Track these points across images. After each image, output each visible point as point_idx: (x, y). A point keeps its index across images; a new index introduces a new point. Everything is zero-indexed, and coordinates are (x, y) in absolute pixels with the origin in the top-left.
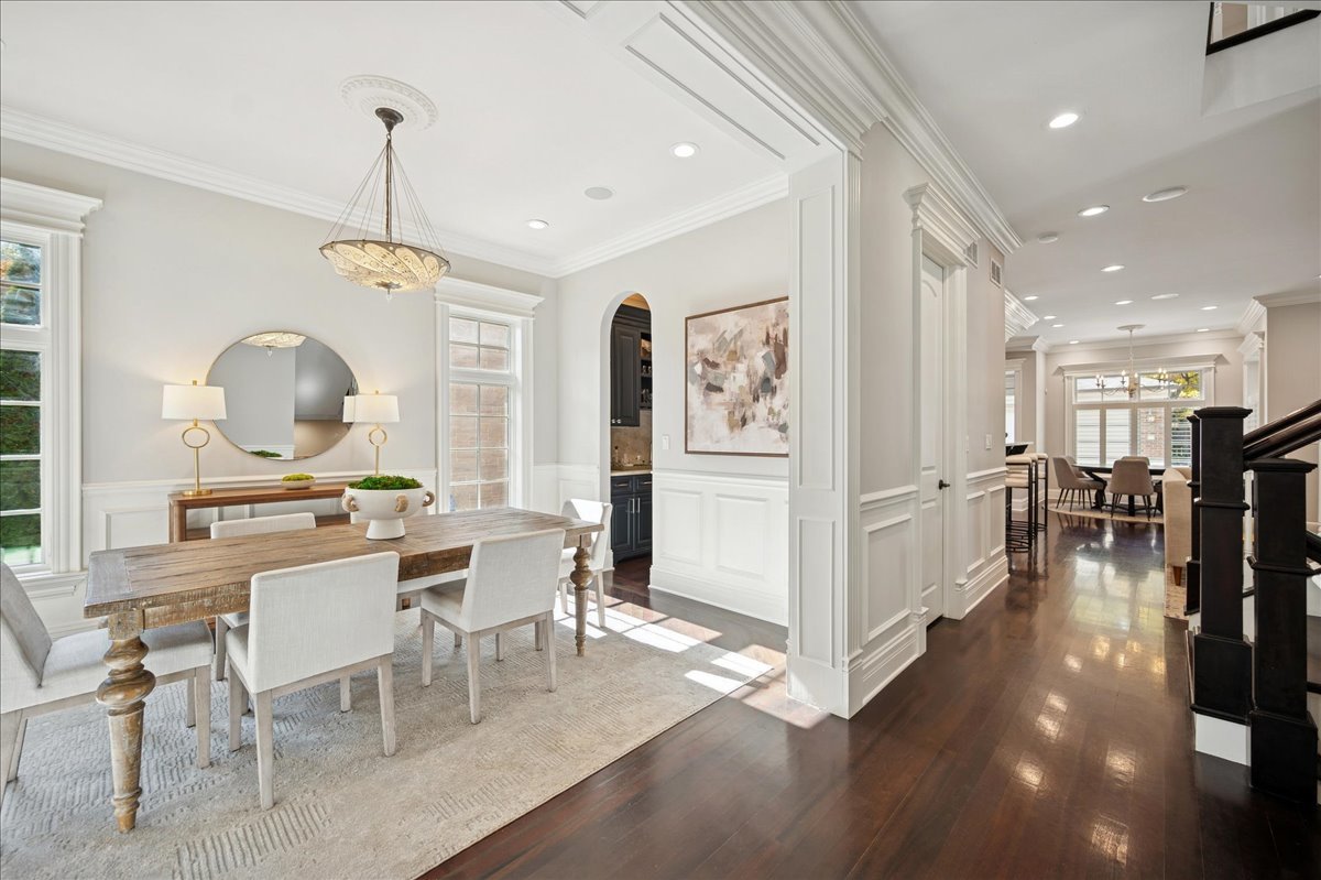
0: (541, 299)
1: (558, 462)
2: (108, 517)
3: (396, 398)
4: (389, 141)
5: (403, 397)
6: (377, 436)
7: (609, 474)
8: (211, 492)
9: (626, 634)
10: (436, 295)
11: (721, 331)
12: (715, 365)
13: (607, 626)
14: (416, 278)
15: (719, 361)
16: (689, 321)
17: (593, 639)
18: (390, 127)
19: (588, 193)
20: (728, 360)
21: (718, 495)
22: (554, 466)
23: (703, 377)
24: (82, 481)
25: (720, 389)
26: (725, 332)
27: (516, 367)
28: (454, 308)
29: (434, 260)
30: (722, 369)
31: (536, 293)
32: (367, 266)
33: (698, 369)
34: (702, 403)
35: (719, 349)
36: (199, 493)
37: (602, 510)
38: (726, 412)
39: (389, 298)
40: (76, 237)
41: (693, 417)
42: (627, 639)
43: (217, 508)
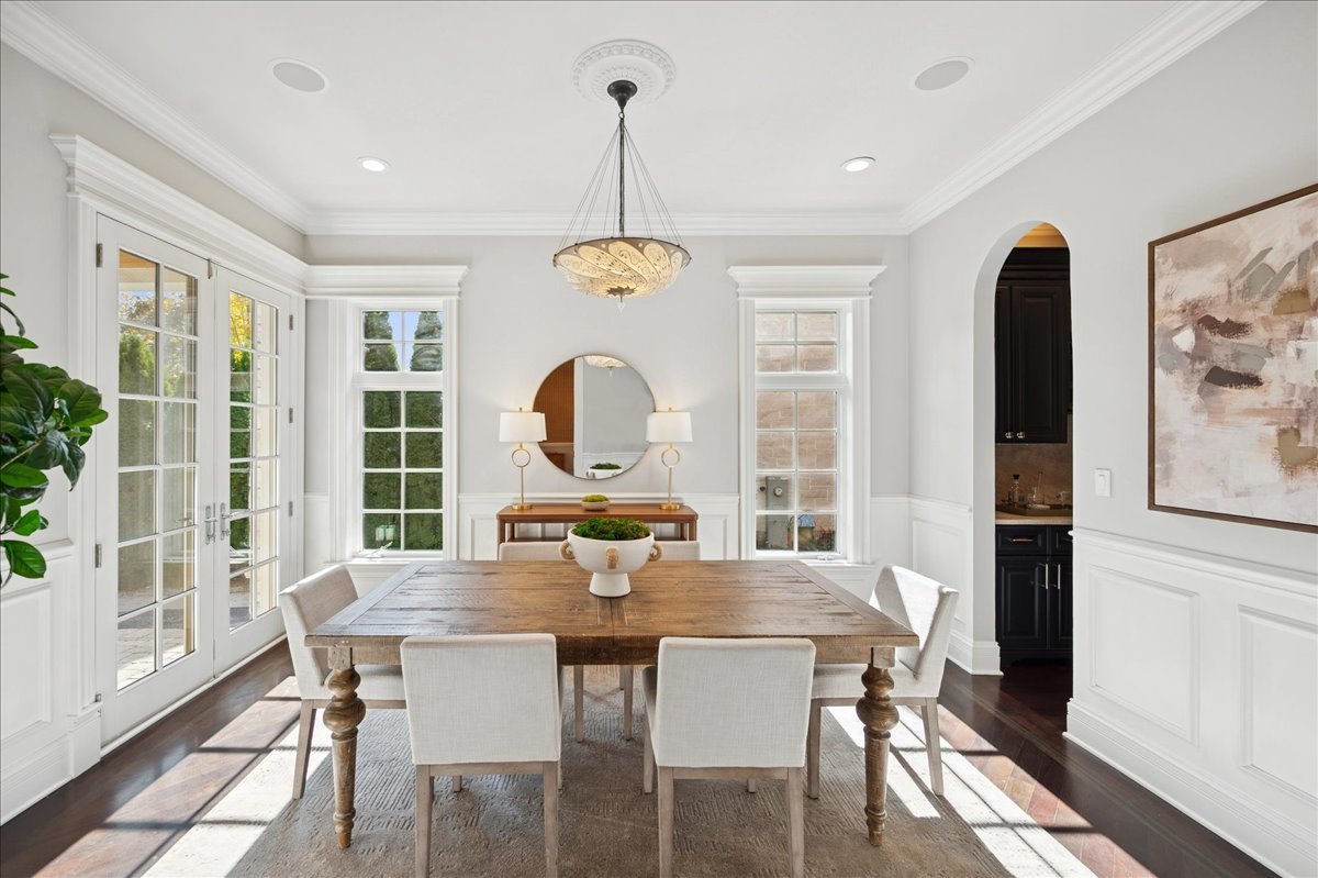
0: (880, 269)
1: (910, 493)
2: (473, 521)
3: (688, 414)
4: (622, 120)
5: (695, 412)
6: (670, 456)
7: (991, 520)
8: (531, 507)
9: (979, 833)
10: (739, 290)
11: (1256, 251)
12: (1234, 329)
13: (946, 795)
14: (640, 276)
15: (1246, 317)
16: (1157, 250)
17: (909, 815)
18: (622, 103)
19: (922, 83)
20: (1276, 312)
21: (1244, 609)
22: (906, 499)
23: (1197, 355)
24: (459, 491)
25: (1253, 381)
26: (1264, 253)
27: (846, 366)
28: (760, 302)
29: (658, 247)
30: (1259, 336)
31: (876, 262)
32: (586, 274)
33: (1186, 340)
34: (1196, 410)
35: (1247, 291)
36: (522, 509)
37: (936, 598)
38: (1272, 431)
39: (621, 306)
40: (455, 298)
41: (1170, 438)
42: (979, 845)
43: (540, 525)
